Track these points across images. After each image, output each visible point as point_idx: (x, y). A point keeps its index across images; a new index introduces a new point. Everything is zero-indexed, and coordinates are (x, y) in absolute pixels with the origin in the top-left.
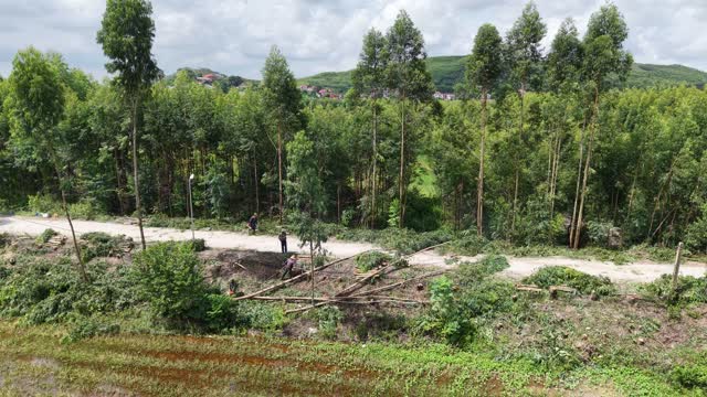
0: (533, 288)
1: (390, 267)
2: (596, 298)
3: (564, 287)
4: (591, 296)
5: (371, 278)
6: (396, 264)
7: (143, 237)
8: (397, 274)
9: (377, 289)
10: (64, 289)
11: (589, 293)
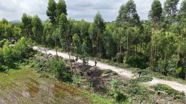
0: (153, 90)
1: (112, 74)
2: (175, 99)
3: (164, 92)
4: (173, 98)
5: (105, 76)
6: (114, 74)
7: (57, 54)
8: (113, 76)
9: (106, 79)
10: (45, 66)
11: (172, 96)
